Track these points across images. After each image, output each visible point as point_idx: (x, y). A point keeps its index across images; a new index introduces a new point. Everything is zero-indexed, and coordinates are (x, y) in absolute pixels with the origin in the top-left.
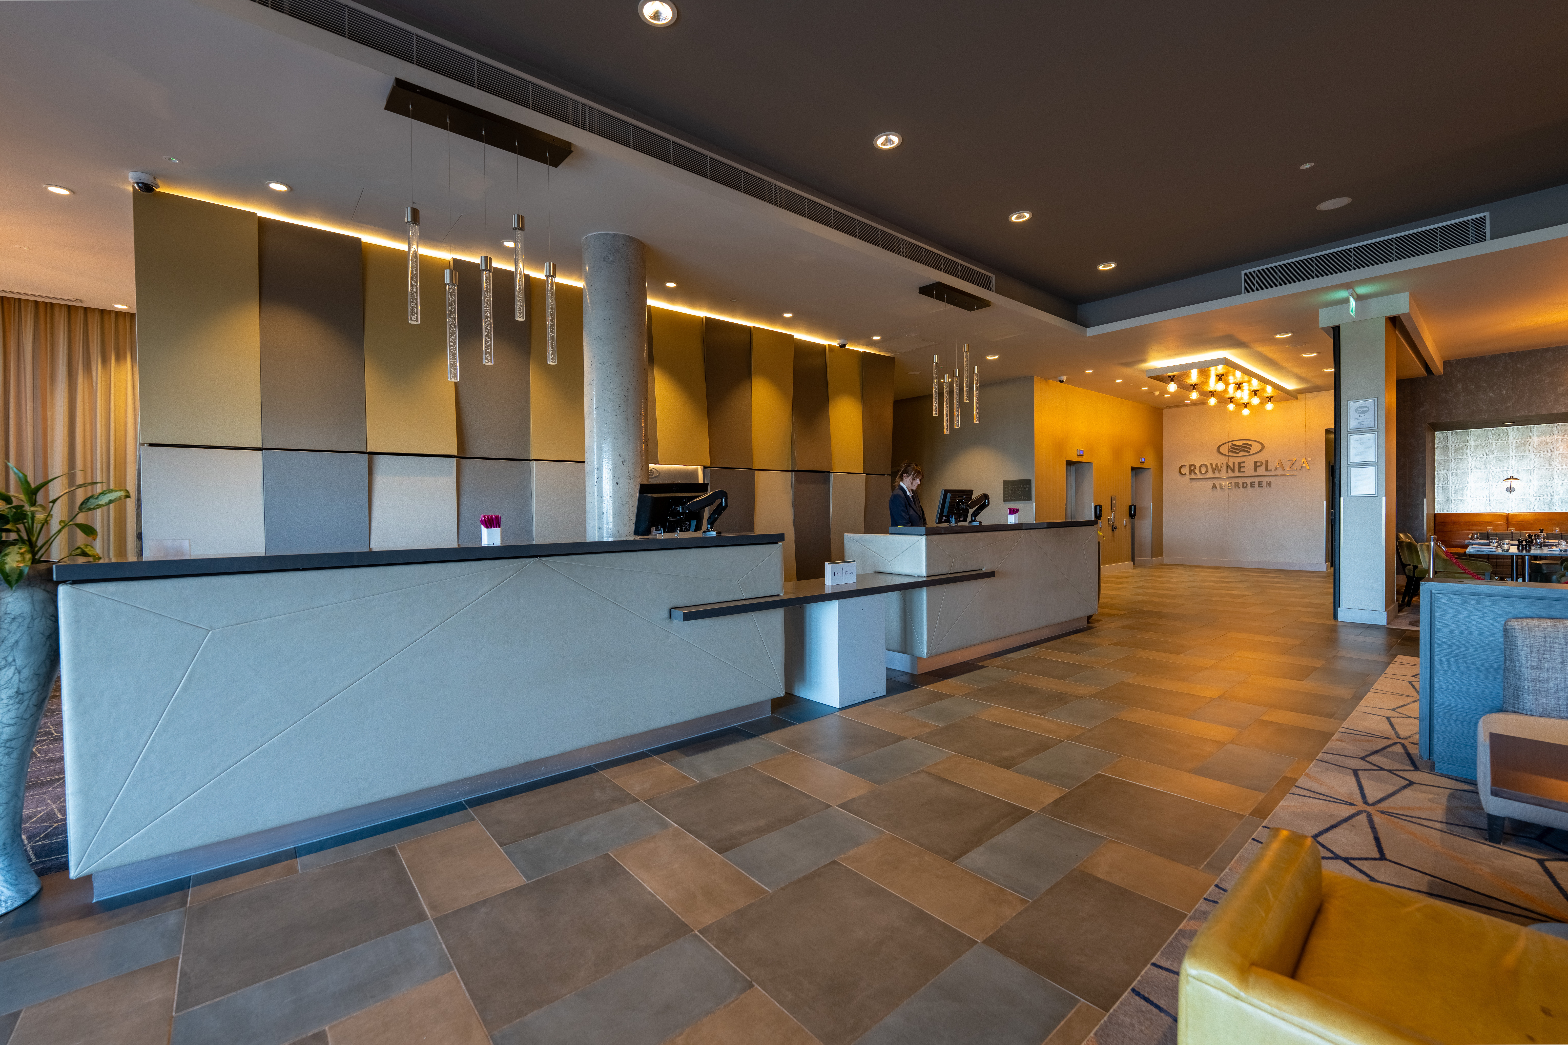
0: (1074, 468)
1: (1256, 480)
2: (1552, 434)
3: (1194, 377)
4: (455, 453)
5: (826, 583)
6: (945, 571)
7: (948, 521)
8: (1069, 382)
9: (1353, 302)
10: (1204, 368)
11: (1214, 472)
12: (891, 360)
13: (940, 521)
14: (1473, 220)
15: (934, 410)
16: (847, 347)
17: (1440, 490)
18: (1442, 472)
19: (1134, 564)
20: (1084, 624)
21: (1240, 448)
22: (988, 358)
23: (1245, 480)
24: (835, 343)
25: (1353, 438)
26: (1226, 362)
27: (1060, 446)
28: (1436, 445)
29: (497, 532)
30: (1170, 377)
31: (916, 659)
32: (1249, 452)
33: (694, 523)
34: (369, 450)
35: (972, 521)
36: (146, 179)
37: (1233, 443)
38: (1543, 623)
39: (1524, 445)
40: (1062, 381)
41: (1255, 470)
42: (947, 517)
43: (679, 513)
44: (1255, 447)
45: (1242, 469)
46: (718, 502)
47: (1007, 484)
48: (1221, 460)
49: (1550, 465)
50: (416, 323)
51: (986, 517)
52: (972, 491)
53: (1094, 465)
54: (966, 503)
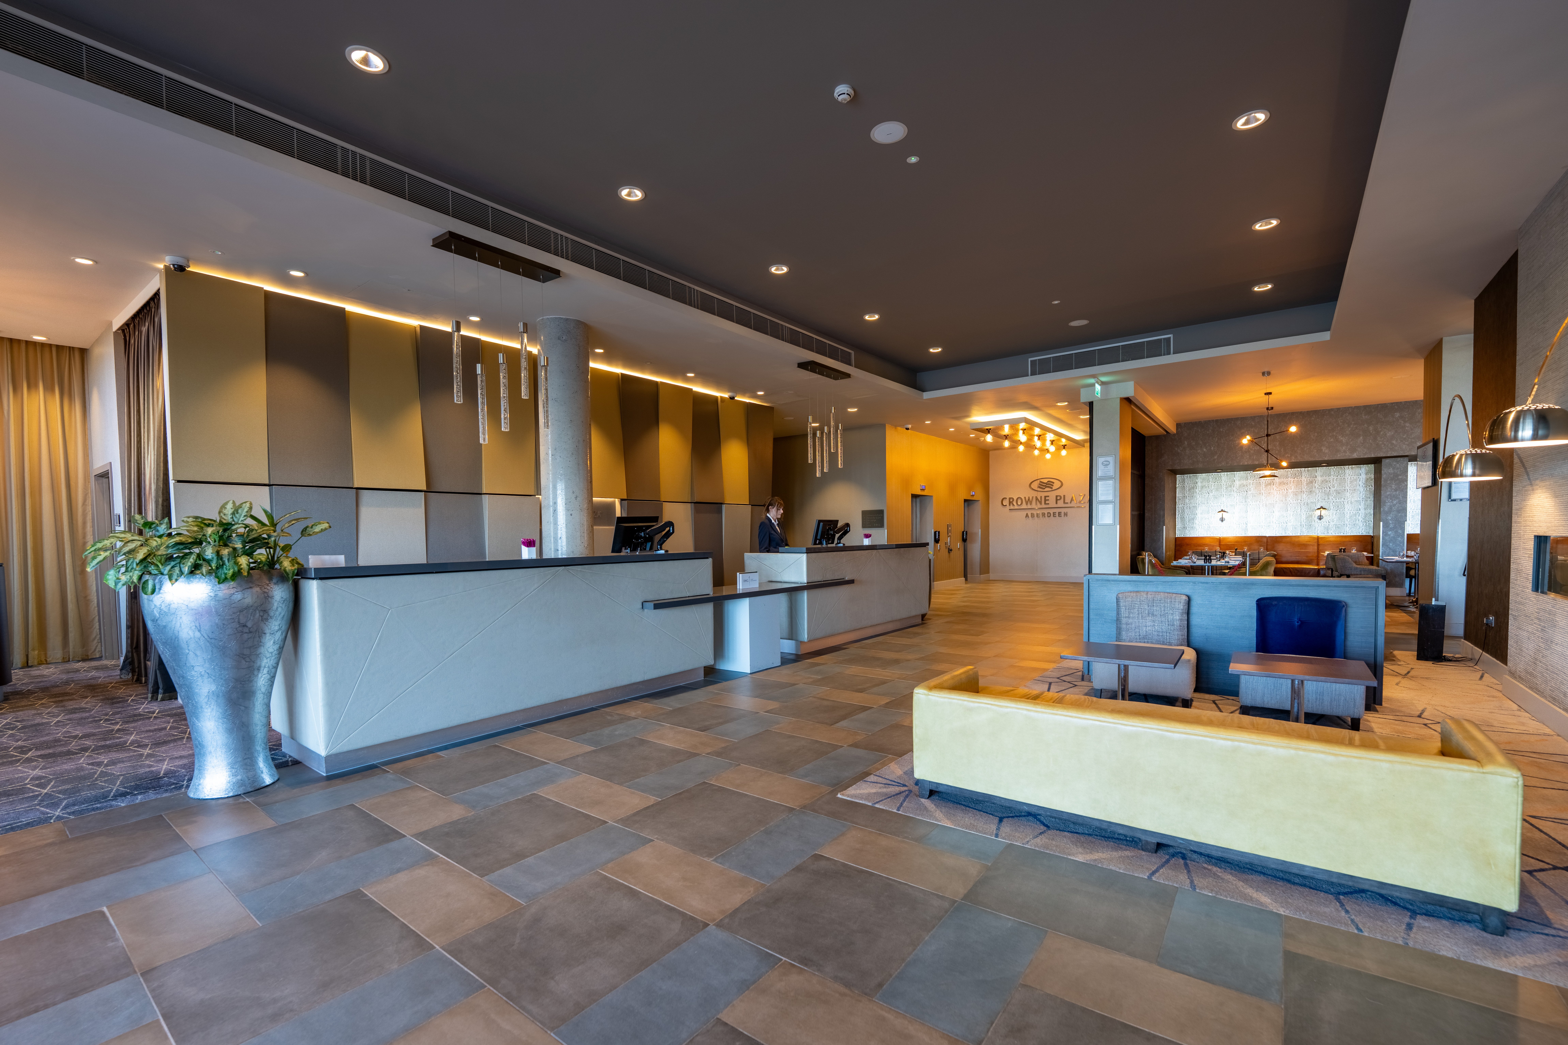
0: (918, 500)
1: (1057, 511)
2: (1247, 479)
3: (1006, 430)
4: (425, 488)
5: (738, 588)
6: (819, 579)
7: (821, 543)
8: (912, 429)
9: (1098, 388)
10: (1014, 423)
11: (1027, 504)
12: (770, 409)
13: (815, 544)
14: (1164, 339)
15: (809, 458)
16: (736, 398)
17: (1180, 520)
18: (1180, 506)
19: (966, 580)
20: (919, 620)
21: (1045, 485)
22: (849, 410)
23: (1049, 510)
24: (726, 395)
25: (1100, 483)
26: (1026, 420)
27: (906, 482)
28: (1177, 486)
29: (533, 550)
30: (987, 429)
31: (800, 643)
32: (1052, 488)
33: (649, 545)
34: (356, 486)
35: (838, 543)
36: (181, 261)
37: (1041, 480)
38: (1132, 594)
39: (1231, 486)
40: (907, 429)
41: (1057, 503)
42: (820, 540)
43: (641, 537)
44: (1057, 484)
45: (1047, 502)
46: (668, 529)
47: (865, 514)
48: (1032, 494)
49: (1246, 502)
50: (459, 403)
51: (848, 541)
52: (837, 521)
53: (934, 498)
54: (833, 530)
